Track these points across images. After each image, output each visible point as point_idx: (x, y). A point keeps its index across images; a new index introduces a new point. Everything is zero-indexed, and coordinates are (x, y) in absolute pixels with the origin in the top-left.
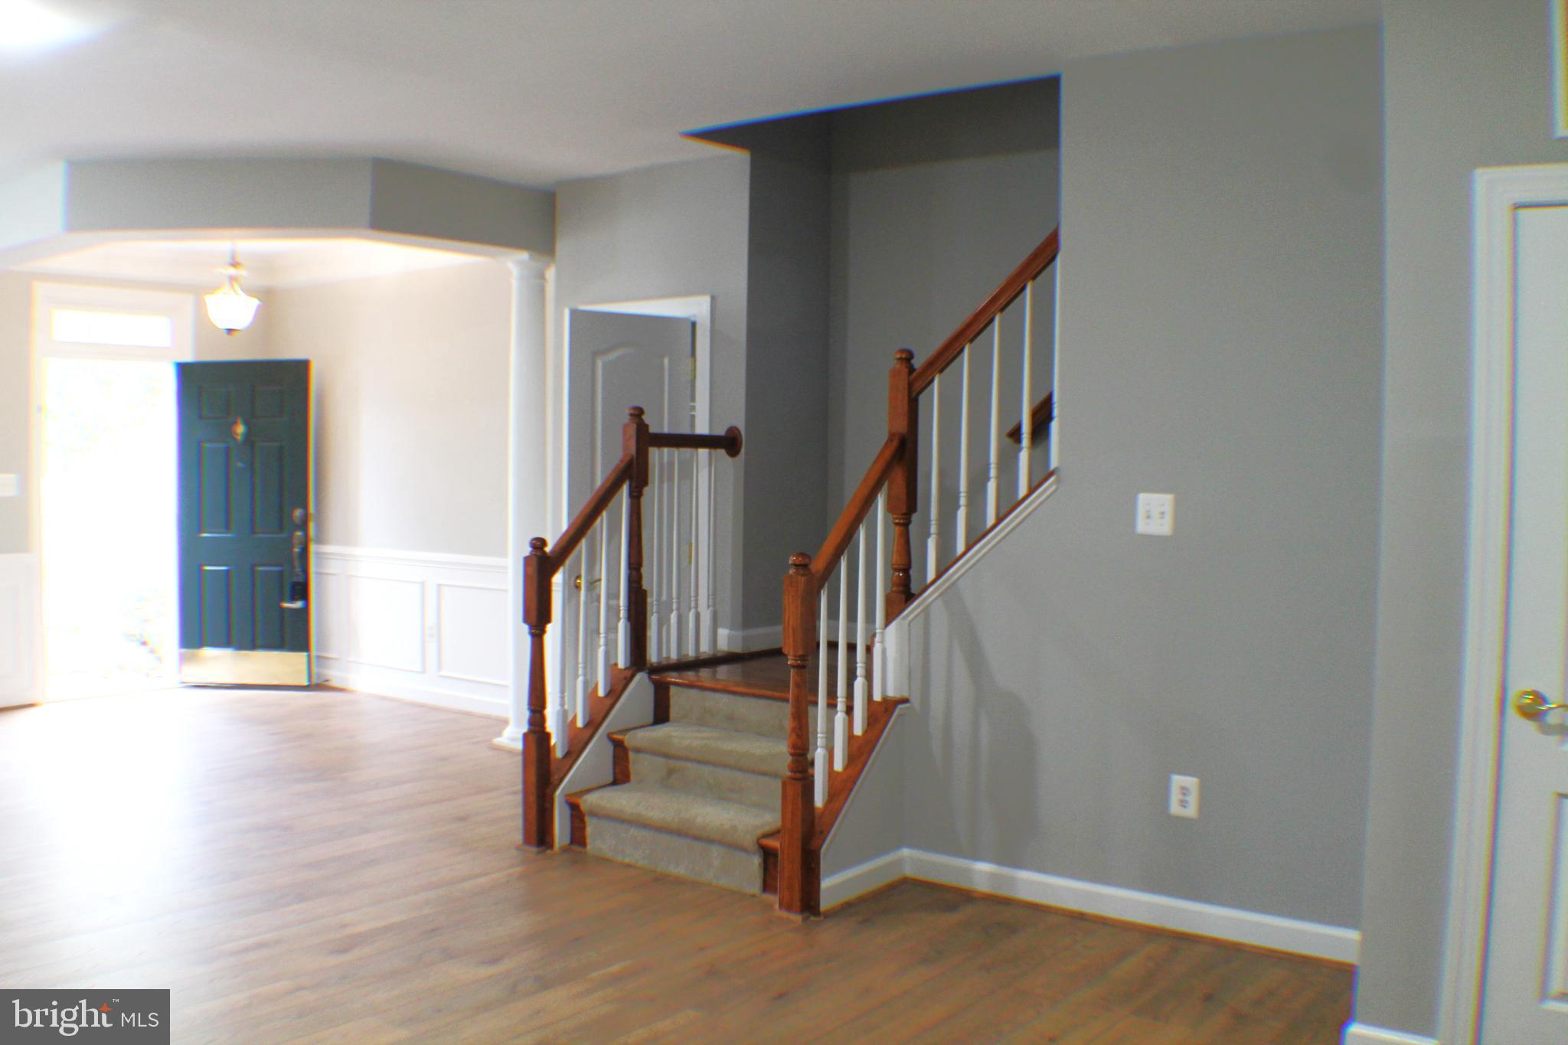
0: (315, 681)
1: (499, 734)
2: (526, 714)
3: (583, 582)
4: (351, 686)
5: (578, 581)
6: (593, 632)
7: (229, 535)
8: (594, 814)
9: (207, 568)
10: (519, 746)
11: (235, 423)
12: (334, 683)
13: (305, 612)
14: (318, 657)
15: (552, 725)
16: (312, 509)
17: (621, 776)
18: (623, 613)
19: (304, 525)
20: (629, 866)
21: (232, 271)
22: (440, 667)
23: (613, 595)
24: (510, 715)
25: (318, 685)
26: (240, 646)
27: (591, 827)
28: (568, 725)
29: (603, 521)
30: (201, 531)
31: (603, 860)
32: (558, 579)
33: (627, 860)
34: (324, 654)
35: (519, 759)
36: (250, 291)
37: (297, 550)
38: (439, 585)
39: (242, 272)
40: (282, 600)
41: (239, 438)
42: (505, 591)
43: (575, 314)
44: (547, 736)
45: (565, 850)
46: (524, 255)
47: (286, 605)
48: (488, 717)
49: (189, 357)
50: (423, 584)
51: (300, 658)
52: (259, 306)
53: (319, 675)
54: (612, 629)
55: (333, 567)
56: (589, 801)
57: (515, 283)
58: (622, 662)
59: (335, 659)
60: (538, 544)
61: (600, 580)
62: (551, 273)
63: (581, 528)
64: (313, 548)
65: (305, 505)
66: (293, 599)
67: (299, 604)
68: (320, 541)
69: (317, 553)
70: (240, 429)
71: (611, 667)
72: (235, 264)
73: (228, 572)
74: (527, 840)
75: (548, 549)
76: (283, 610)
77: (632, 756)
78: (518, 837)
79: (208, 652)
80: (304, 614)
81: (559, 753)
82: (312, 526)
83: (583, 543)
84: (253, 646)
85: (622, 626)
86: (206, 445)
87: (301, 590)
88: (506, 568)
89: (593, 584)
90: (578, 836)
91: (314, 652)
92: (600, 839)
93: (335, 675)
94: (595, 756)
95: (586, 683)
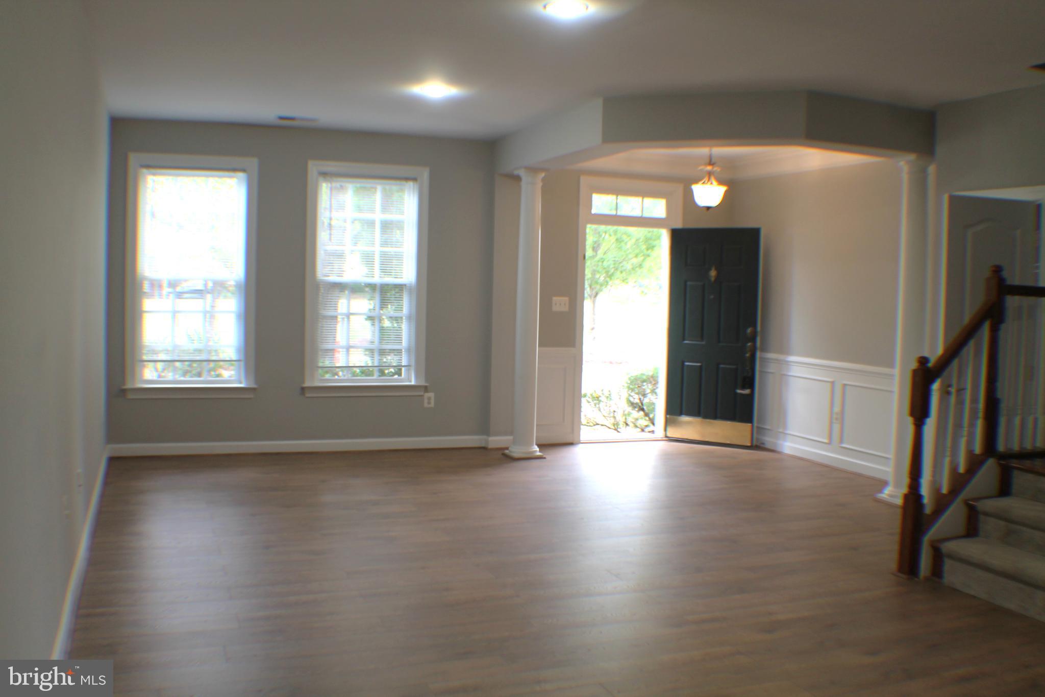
0: (754, 443)
1: (881, 491)
2: (906, 480)
3: (953, 390)
4: (779, 449)
5: (950, 389)
6: (958, 426)
7: (703, 343)
8: (951, 557)
9: (687, 364)
10: (899, 501)
11: (710, 269)
12: (768, 446)
13: (751, 396)
14: (758, 428)
15: (925, 490)
16: (759, 329)
17: (972, 530)
18: (981, 414)
19: (753, 339)
20: (974, 597)
21: (709, 168)
22: (841, 441)
23: (975, 400)
24: (890, 478)
25: (756, 446)
26: (706, 417)
27: (948, 564)
28: (936, 491)
29: (970, 349)
30: (684, 340)
31: (954, 591)
32: (936, 386)
33: (972, 593)
34: (761, 426)
35: (899, 512)
36: (721, 182)
37: (748, 355)
38: (845, 385)
39: (717, 169)
40: (736, 388)
41: (713, 279)
42: (892, 392)
43: (952, 199)
44: (920, 497)
45: (927, 579)
46: (912, 157)
47: (739, 391)
48: (873, 479)
49: (679, 225)
50: (833, 383)
51: (745, 427)
52: (726, 192)
53: (757, 439)
54: (972, 425)
55: (772, 368)
56: (949, 547)
57: (905, 177)
58: (978, 449)
59: (768, 429)
60: (923, 361)
61: (964, 389)
62: (932, 169)
63: (953, 351)
64: (758, 354)
65: (754, 325)
66: (743, 388)
67: (747, 391)
68: (764, 349)
69: (761, 358)
70: (713, 273)
71: (970, 453)
72: (711, 163)
73: (701, 367)
74: (901, 569)
75: (930, 365)
76: (736, 394)
77: (982, 518)
78: (893, 565)
79: (685, 418)
80: (750, 398)
81: (928, 510)
82: (758, 339)
83: (955, 363)
84: (715, 416)
85: (980, 424)
86: (689, 283)
87: (749, 382)
88: (892, 376)
89: (960, 391)
90: (937, 570)
91: (755, 424)
92: (953, 575)
93: (768, 440)
94: (954, 515)
95: (951, 462)
